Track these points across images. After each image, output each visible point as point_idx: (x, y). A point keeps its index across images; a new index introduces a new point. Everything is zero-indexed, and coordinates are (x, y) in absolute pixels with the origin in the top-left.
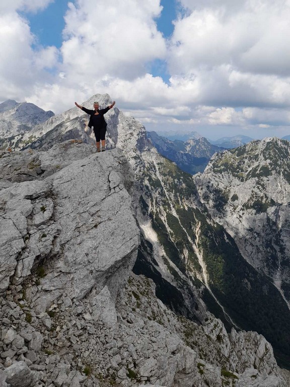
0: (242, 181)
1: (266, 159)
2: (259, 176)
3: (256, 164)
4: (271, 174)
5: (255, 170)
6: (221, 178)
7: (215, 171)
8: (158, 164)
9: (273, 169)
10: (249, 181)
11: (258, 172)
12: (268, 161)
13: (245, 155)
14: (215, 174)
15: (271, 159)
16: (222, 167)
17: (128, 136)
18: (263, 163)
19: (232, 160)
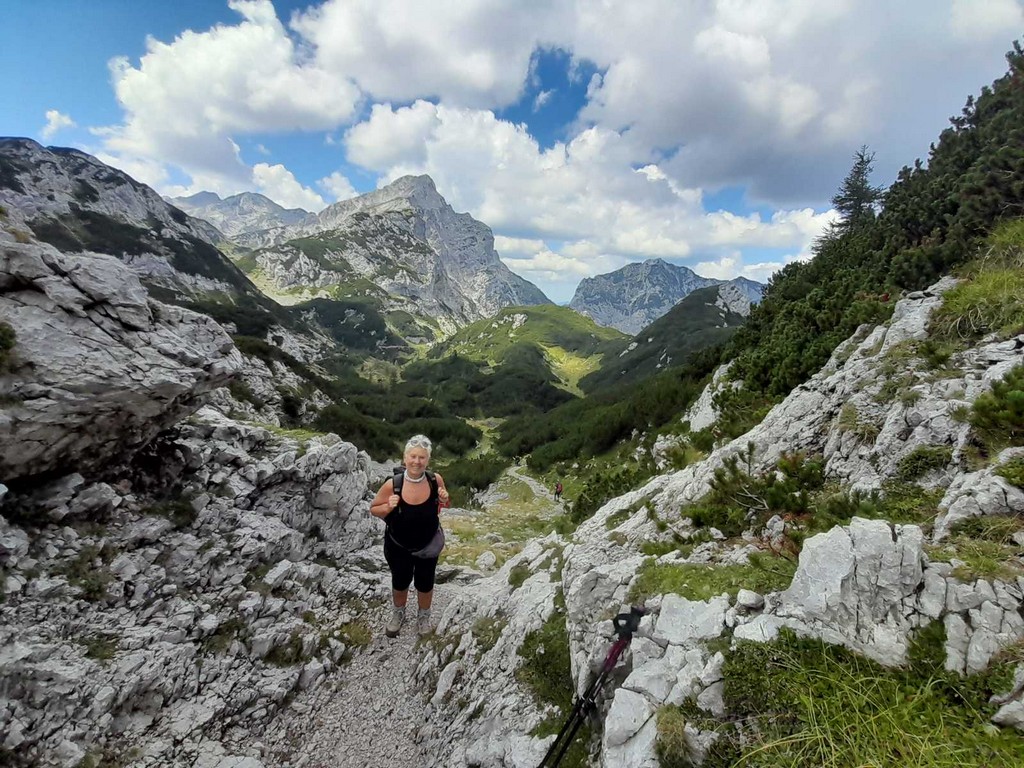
0: (627, 314)
1: (654, 286)
2: (649, 306)
3: (641, 293)
4: (664, 305)
5: (642, 299)
6: (598, 311)
7: (587, 303)
8: (514, 286)
9: (665, 298)
10: (636, 314)
11: (646, 302)
12: (658, 288)
13: (624, 282)
14: (588, 306)
15: (661, 285)
16: (597, 297)
17: (468, 242)
18: (650, 292)
19: (609, 288)
